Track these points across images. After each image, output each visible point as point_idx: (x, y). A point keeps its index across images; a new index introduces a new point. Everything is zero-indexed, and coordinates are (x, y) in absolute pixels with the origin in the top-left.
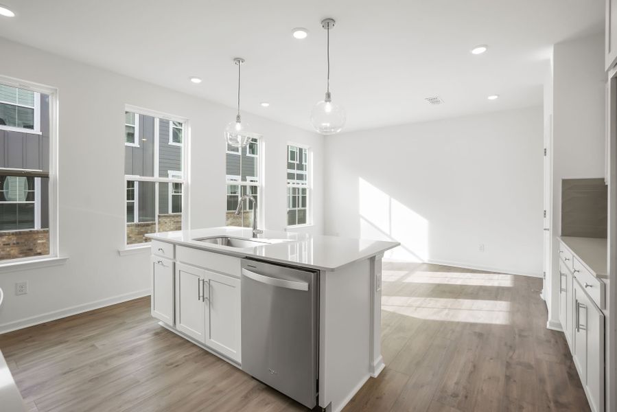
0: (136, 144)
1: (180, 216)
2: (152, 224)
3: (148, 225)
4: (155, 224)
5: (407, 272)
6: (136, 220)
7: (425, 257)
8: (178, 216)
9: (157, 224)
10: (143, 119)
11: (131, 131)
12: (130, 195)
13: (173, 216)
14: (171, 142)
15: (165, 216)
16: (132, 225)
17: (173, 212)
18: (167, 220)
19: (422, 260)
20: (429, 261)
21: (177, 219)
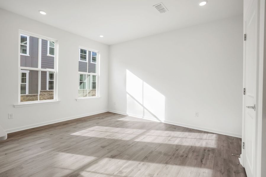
0: (28, 54)
1: (53, 91)
2: (37, 95)
3: (34, 96)
4: (38, 95)
5: (145, 130)
6: (27, 93)
7: (163, 119)
8: (51, 91)
9: (39, 95)
10: (32, 39)
11: (25, 48)
12: (24, 80)
13: (49, 92)
14: (48, 55)
15: (44, 91)
16: (24, 96)
17: (49, 89)
18: (46, 93)
19: (160, 120)
20: (165, 121)
21: (51, 93)
